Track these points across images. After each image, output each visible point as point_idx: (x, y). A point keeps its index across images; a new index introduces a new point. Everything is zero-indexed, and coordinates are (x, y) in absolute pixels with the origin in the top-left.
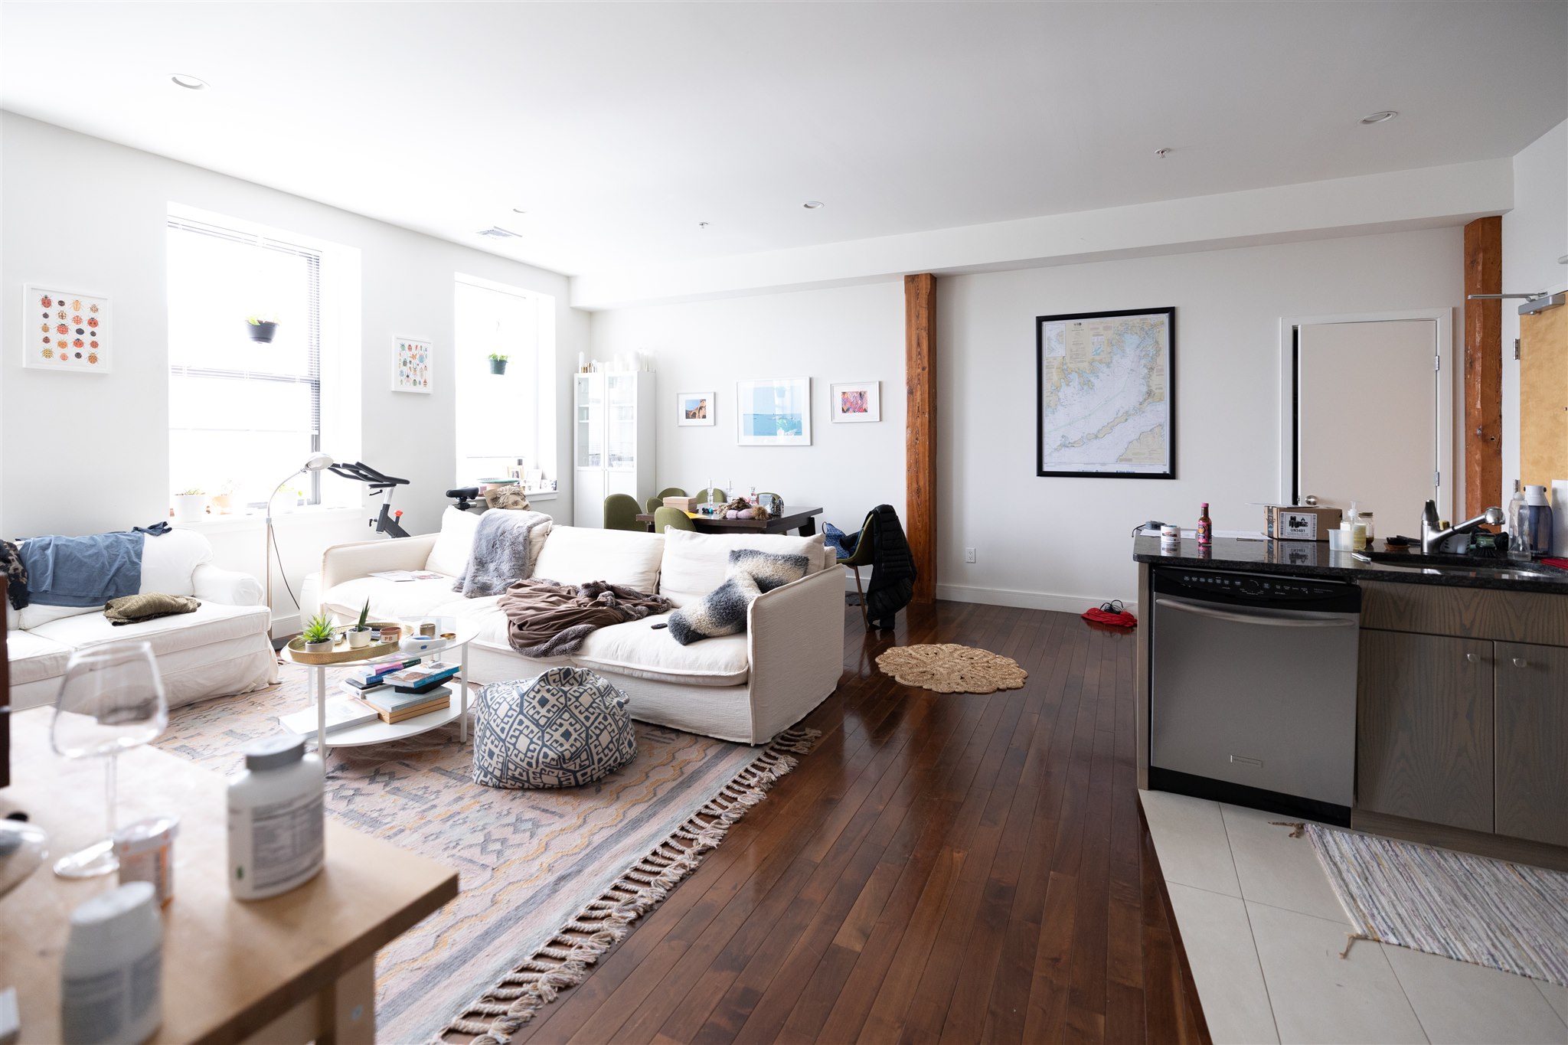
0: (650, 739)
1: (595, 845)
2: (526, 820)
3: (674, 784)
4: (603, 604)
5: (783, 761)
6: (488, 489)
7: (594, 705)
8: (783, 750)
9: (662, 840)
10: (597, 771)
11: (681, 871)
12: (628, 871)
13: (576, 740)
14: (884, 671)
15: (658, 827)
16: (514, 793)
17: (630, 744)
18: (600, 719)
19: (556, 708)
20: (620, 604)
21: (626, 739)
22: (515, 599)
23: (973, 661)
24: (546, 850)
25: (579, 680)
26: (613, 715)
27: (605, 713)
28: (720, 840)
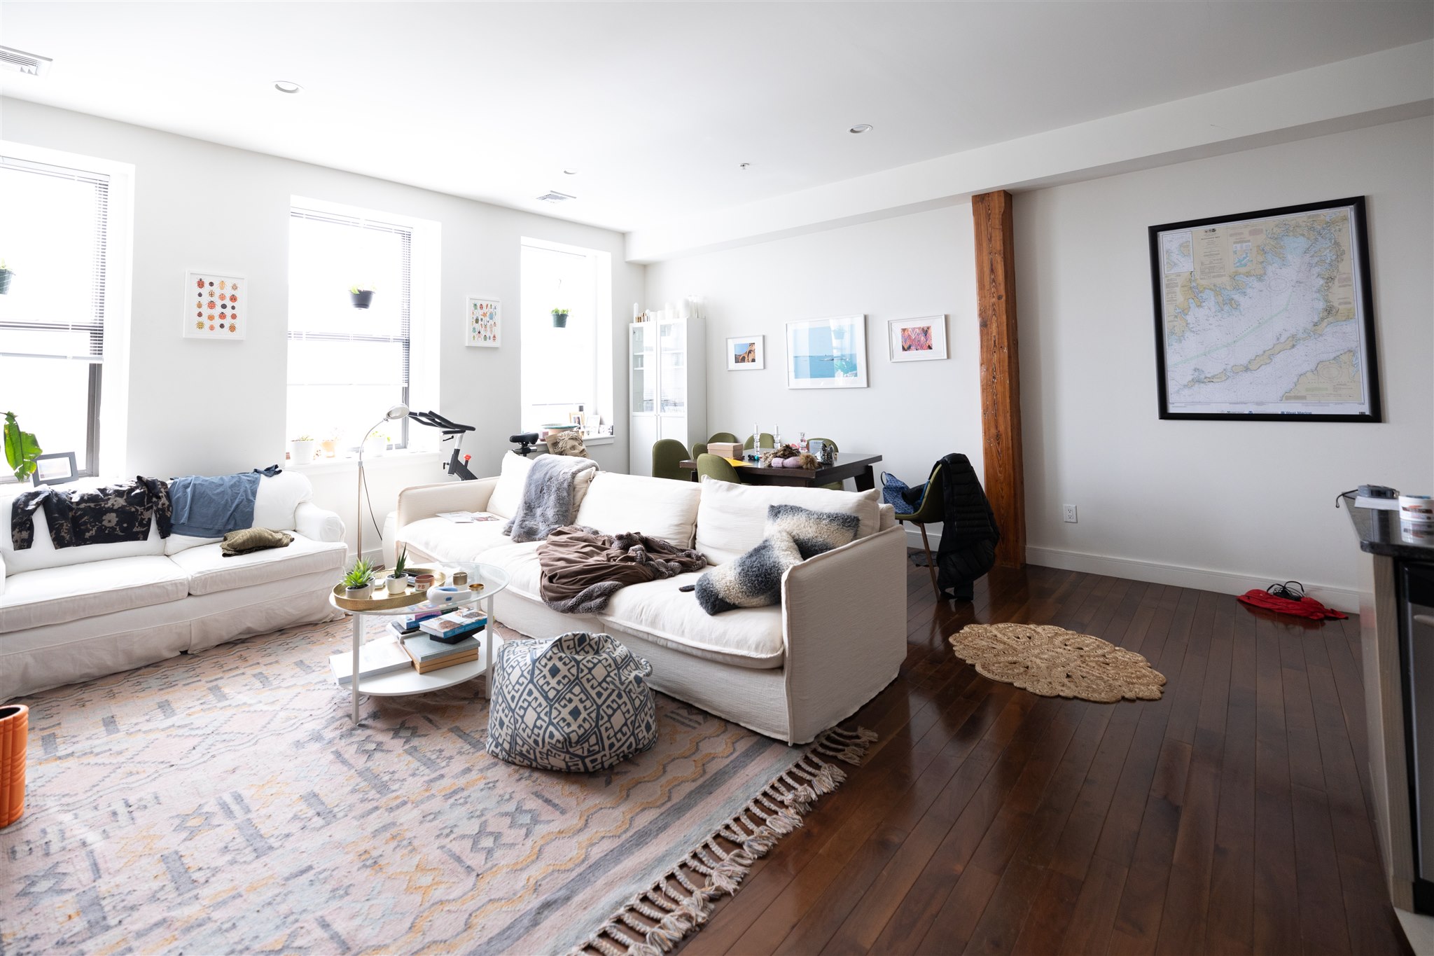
0: (674, 719)
1: (591, 861)
2: (526, 811)
3: (694, 786)
4: (632, 559)
5: (826, 772)
6: (550, 434)
7: (609, 679)
8: (828, 756)
9: (667, 870)
10: (608, 756)
11: (685, 925)
12: (622, 910)
13: (584, 720)
14: (960, 657)
15: (667, 848)
16: (522, 771)
17: (648, 728)
18: (614, 696)
19: (567, 680)
20: (652, 560)
21: (643, 721)
22: (551, 547)
23: (1082, 653)
24: (537, 858)
25: (596, 648)
26: (629, 692)
27: (620, 689)
28: (739, 883)
